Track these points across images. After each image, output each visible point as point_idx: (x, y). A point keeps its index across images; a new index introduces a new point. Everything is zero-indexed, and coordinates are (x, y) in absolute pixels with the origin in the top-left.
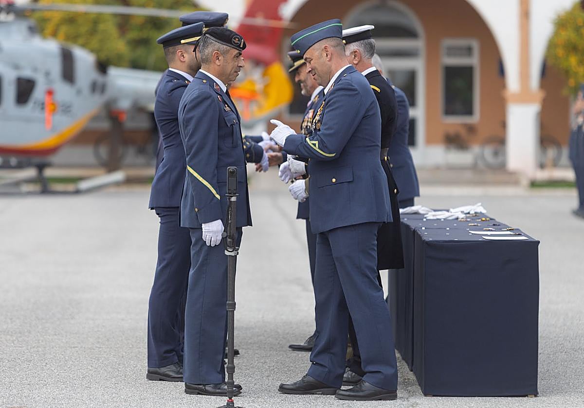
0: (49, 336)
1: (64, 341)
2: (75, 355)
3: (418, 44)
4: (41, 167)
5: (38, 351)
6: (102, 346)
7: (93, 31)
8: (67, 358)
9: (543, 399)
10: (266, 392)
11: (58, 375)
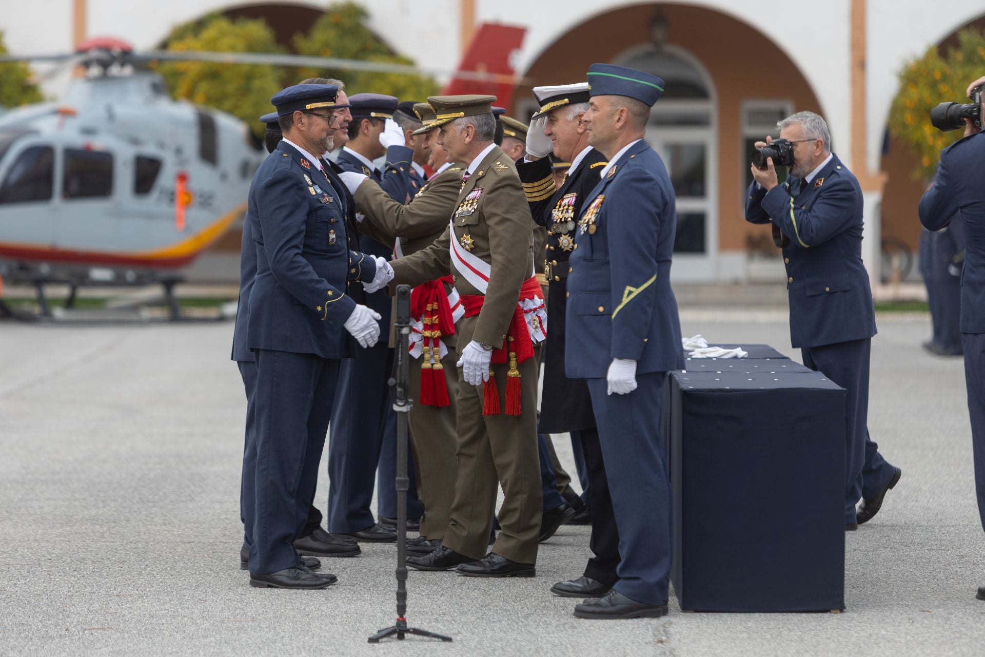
0: (156, 526)
1: (175, 532)
2: (189, 553)
3: (709, 107)
4: (169, 284)
5: (136, 548)
6: (228, 541)
7: (245, 91)
8: (177, 558)
9: (852, 616)
10: (456, 606)
11: (161, 582)
